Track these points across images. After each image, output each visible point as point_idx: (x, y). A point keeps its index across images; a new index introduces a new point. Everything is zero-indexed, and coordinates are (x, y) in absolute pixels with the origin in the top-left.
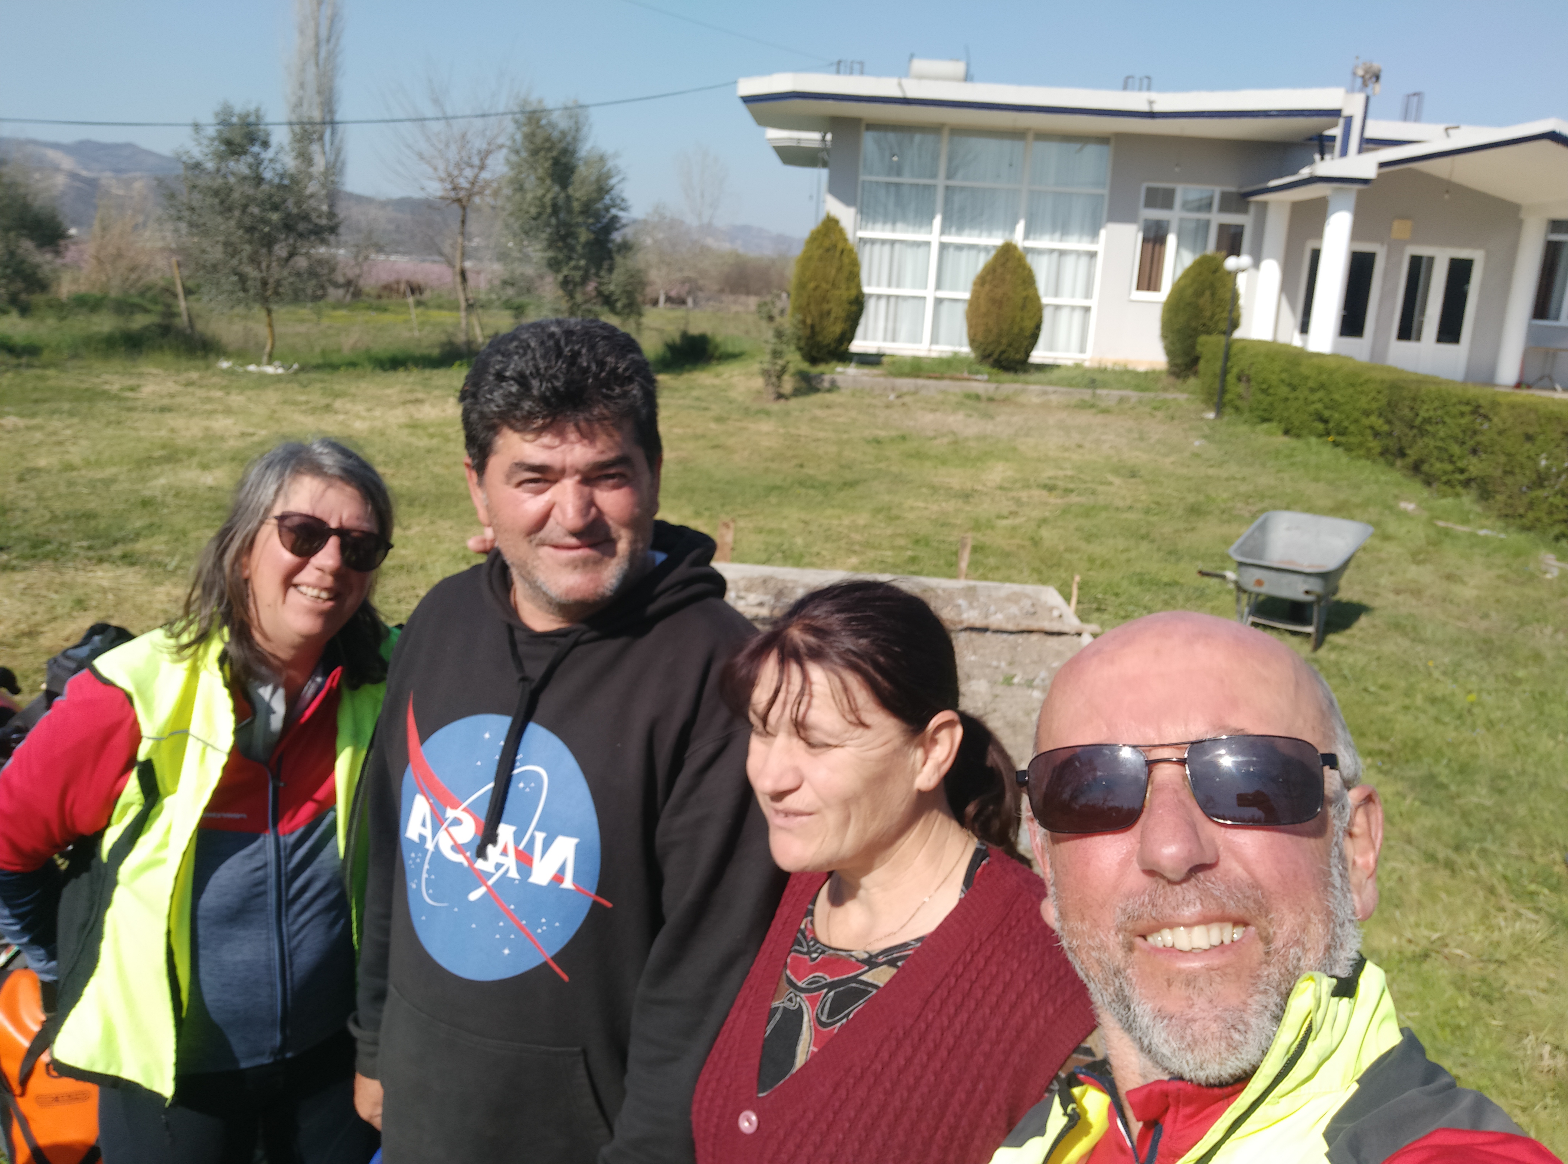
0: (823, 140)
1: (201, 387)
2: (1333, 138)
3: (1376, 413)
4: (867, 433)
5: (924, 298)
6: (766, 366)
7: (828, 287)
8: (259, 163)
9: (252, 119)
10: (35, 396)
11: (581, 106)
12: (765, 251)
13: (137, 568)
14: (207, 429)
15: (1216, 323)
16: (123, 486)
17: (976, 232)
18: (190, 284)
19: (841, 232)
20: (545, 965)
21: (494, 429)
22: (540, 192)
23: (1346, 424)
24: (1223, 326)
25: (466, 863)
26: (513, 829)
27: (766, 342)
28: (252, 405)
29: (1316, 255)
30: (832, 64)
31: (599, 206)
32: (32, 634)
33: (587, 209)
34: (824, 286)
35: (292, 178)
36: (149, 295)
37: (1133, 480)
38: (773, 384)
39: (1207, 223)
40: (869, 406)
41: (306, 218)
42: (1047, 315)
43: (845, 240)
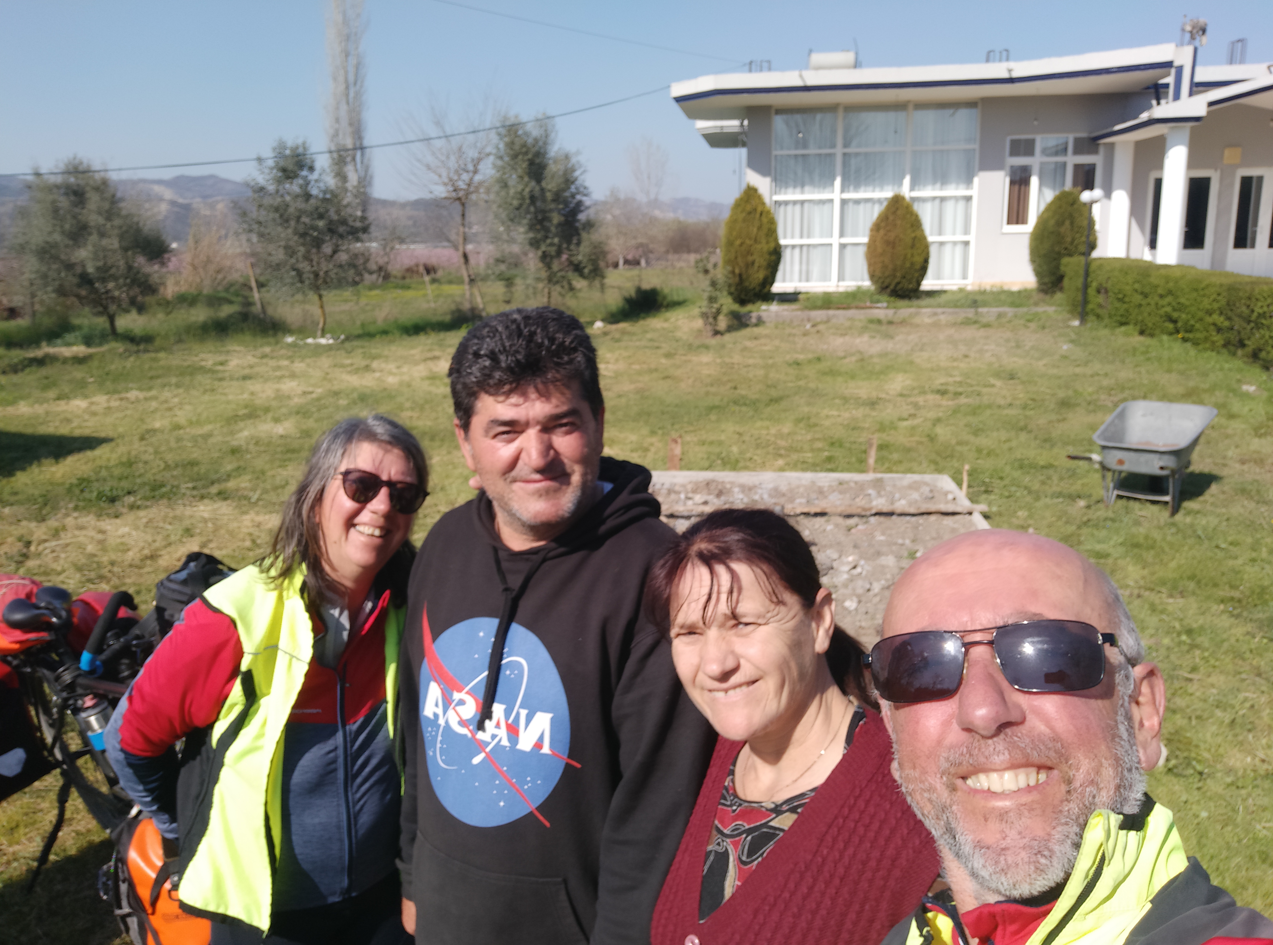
0: (742, 125)
1: (272, 358)
2: (1167, 86)
3: (1218, 312)
4: (788, 357)
5: (831, 245)
6: (704, 310)
7: (751, 242)
8: (307, 183)
9: (301, 150)
10: (150, 374)
11: (548, 118)
12: (700, 217)
13: (229, 502)
14: (278, 390)
15: (1076, 247)
16: (217, 439)
17: (871, 188)
18: (262, 279)
19: (760, 197)
20: (531, 813)
21: (474, 395)
22: (520, 187)
23: (1192, 322)
24: (1082, 248)
25: (469, 735)
26: (503, 707)
27: (704, 291)
28: (310, 370)
29: (1158, 183)
30: (745, 65)
31: (567, 194)
32: (153, 557)
33: (558, 197)
34: (748, 242)
35: (332, 192)
36: (232, 290)
37: (1011, 382)
38: (711, 324)
39: (1064, 165)
40: (790, 335)
41: (344, 222)
42: (933, 251)
43: (763, 204)
